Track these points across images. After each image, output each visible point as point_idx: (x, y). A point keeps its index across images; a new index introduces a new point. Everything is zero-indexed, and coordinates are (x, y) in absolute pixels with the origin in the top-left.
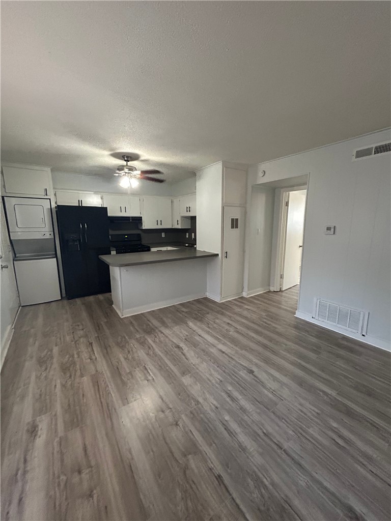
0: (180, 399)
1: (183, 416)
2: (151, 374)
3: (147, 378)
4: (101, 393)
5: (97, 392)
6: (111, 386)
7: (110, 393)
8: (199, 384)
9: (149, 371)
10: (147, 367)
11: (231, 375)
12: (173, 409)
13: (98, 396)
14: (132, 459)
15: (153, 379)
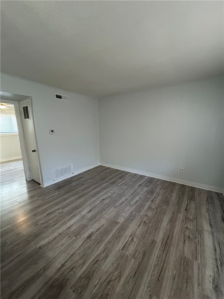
0: (135, 218)
1: (142, 214)
2: (126, 240)
3: (131, 240)
4: (162, 264)
5: (164, 269)
6: (152, 262)
7: (157, 258)
8: (122, 214)
9: (125, 243)
10: (122, 248)
11: (109, 205)
12: (142, 219)
13: (165, 265)
14: (168, 222)
15: (130, 236)
